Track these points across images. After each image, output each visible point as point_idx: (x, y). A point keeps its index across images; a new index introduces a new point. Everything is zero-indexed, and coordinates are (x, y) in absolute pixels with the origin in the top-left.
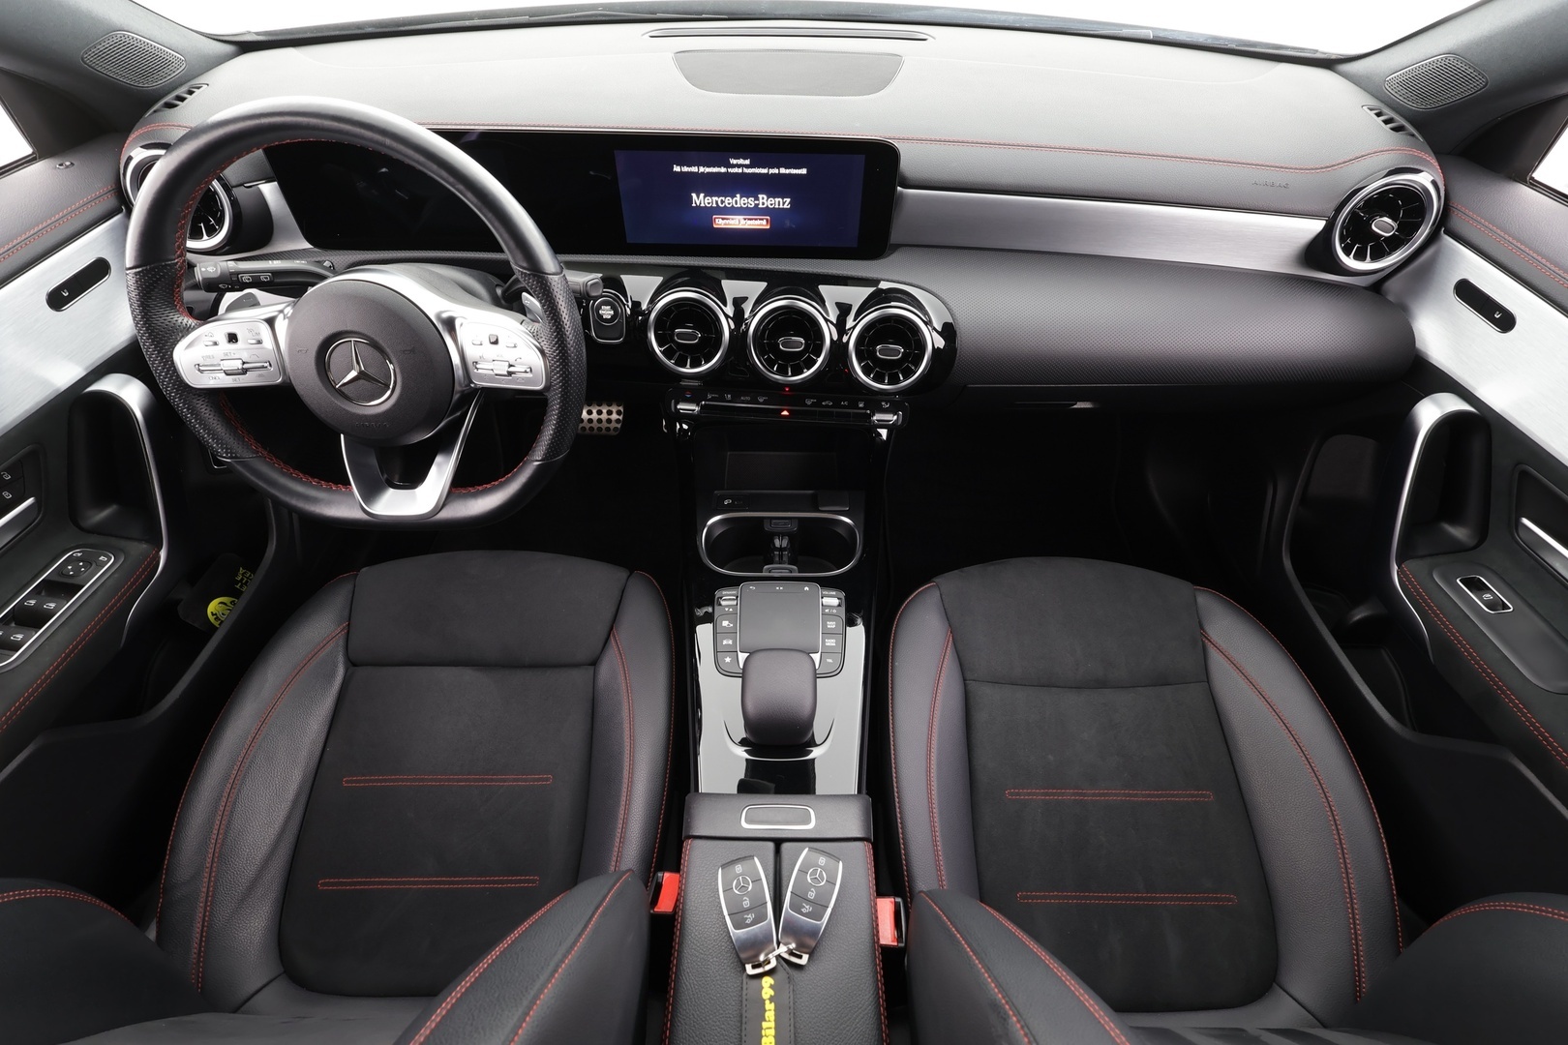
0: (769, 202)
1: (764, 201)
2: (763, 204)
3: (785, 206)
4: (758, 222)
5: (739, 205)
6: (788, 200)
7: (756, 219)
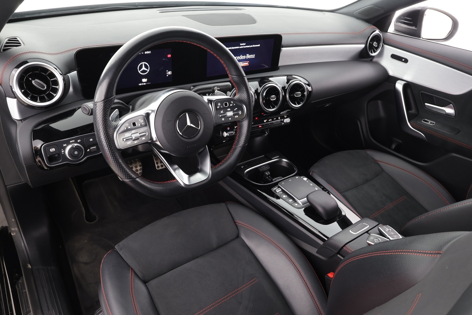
0: (249, 56)
1: (248, 56)
2: (248, 57)
3: (253, 57)
4: (246, 63)
5: (241, 59)
6: (254, 55)
7: (245, 63)
